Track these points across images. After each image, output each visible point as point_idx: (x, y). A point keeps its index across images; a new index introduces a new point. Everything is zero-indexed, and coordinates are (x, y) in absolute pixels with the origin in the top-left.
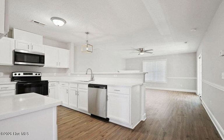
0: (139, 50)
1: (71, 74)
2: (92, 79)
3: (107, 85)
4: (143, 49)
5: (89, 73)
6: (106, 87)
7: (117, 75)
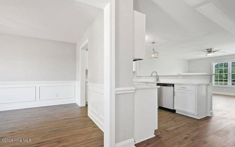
0: (207, 51)
1: (137, 76)
2: (157, 80)
3: (174, 84)
4: (211, 49)
5: (153, 75)
6: (173, 85)
7: (182, 77)
